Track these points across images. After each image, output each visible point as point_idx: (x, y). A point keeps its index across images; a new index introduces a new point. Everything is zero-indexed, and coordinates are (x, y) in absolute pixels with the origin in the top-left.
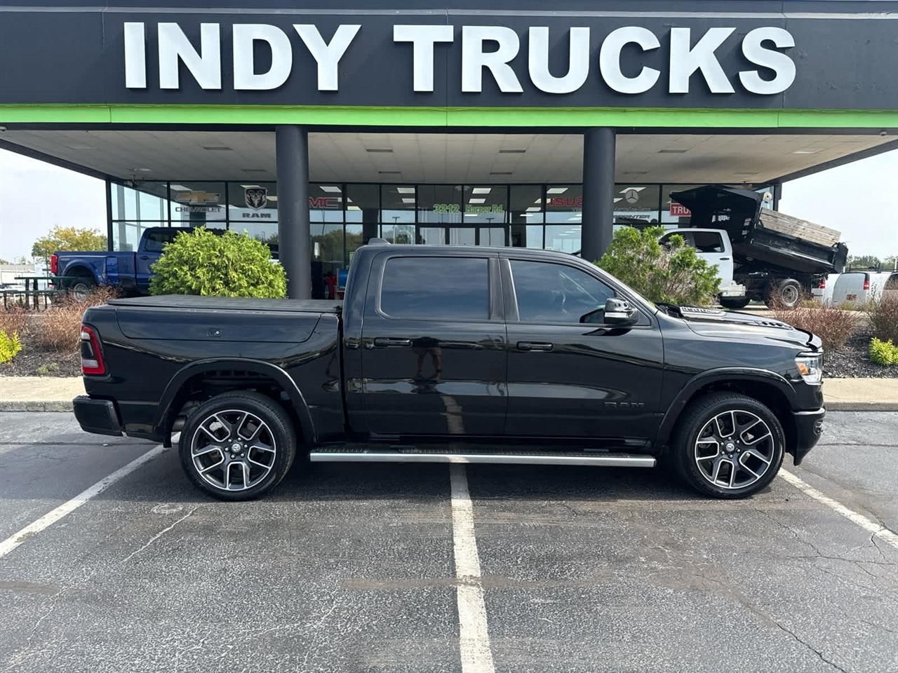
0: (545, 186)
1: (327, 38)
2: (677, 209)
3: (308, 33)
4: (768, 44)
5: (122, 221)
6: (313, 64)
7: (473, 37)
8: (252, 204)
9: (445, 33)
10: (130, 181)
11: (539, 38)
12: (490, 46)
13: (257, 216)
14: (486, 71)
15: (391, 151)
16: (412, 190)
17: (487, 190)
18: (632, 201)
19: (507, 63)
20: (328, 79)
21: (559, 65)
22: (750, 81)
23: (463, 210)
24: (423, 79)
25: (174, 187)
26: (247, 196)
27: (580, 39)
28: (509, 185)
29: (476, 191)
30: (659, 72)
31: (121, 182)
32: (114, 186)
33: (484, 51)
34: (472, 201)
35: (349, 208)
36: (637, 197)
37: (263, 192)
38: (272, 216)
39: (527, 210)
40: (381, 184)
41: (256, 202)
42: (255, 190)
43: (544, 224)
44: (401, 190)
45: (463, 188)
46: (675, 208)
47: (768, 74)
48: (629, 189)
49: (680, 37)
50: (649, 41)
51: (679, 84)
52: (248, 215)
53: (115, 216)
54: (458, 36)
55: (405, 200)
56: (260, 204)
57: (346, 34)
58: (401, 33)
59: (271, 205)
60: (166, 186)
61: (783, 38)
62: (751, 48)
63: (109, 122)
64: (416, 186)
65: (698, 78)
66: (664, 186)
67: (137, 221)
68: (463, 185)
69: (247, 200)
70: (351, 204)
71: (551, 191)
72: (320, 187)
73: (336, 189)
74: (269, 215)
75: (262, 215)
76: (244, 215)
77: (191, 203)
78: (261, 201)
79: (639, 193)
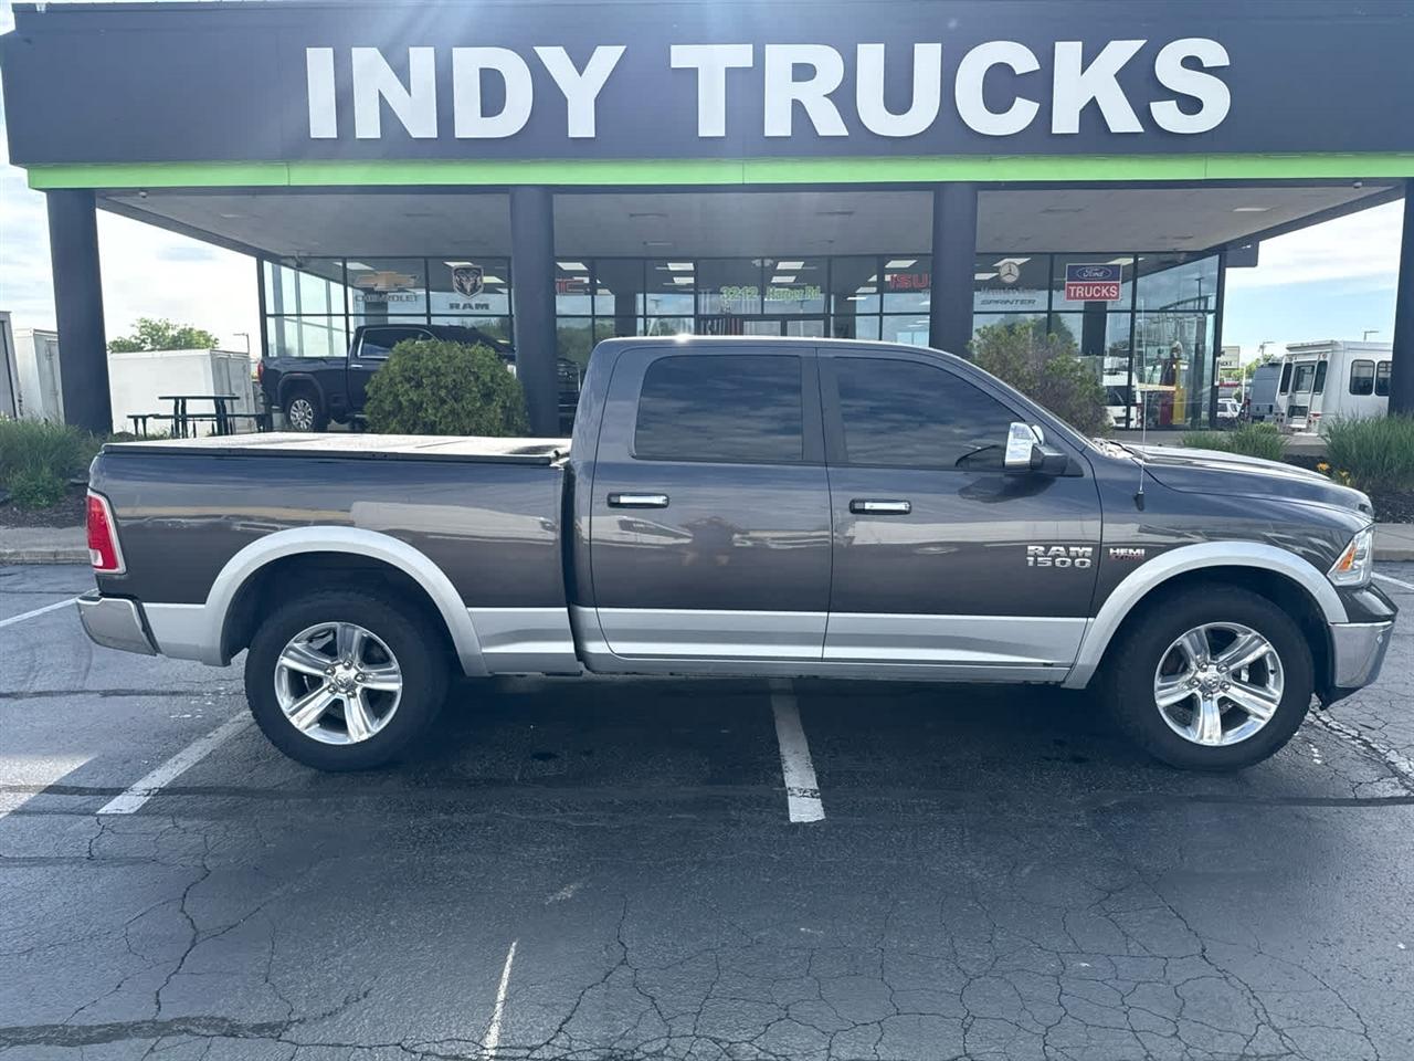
0: (883, 259)
1: (581, 68)
2: (1075, 290)
3: (555, 59)
4: (1192, 63)
5: (279, 315)
6: (562, 102)
7: (780, 59)
8: (462, 289)
9: (742, 56)
10: (293, 257)
11: (871, 59)
12: (803, 72)
13: (471, 307)
14: (798, 108)
15: (665, 215)
16: (690, 266)
17: (798, 265)
18: (1010, 279)
19: (826, 96)
20: (582, 123)
21: (898, 97)
22: (1167, 115)
23: (763, 293)
24: (712, 123)
25: (350, 266)
26: (455, 278)
27: (927, 58)
28: (830, 258)
29: (782, 266)
30: (1037, 105)
31: (278, 260)
32: (268, 266)
33: (795, 79)
34: (776, 280)
35: (599, 291)
36: (1016, 272)
37: (478, 273)
38: (490, 307)
39: (858, 291)
40: (646, 259)
41: (468, 287)
42: (467, 269)
43: (881, 314)
44: (673, 267)
45: (763, 262)
46: (1072, 288)
47: (1191, 105)
48: (1006, 260)
49: (1068, 53)
50: (1022, 60)
51: (1066, 121)
52: (457, 306)
53: (270, 309)
54: (759, 58)
55: (678, 281)
56: (475, 289)
57: (606, 59)
58: (681, 56)
59: (491, 289)
60: (341, 264)
61: (1214, 53)
62: (1168, 68)
63: (286, 184)
64: (695, 260)
65: (1092, 112)
66: (1056, 256)
67: (297, 315)
68: (763, 258)
69: (455, 285)
70: (602, 287)
71: (892, 264)
72: (560, 264)
73: (580, 266)
74: (486, 306)
75: (477, 306)
76: (452, 306)
77: (376, 289)
78: (476, 283)
79: (1019, 266)
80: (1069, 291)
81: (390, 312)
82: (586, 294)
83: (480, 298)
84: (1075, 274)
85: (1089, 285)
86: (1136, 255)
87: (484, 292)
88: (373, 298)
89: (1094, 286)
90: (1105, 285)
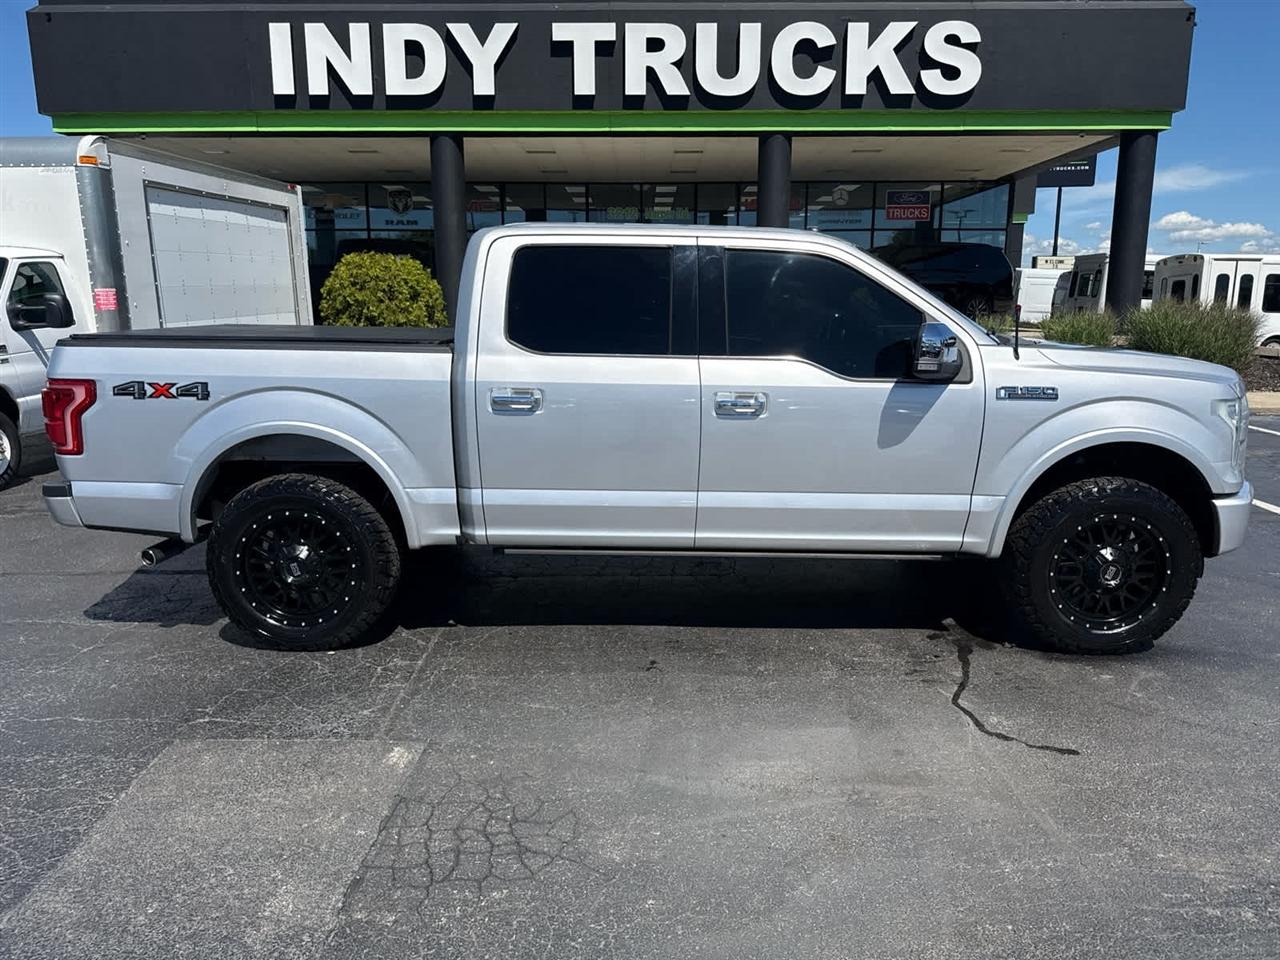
0: (739, 185)
1: (483, 39)
2: (893, 212)
3: (462, 32)
4: (952, 40)
6: (468, 67)
7: (637, 34)
8: (396, 208)
9: (607, 31)
11: (707, 34)
12: (655, 45)
13: (403, 224)
14: (651, 74)
15: (554, 152)
16: (582, 189)
17: (673, 189)
18: (841, 203)
19: (673, 64)
20: (484, 84)
21: (728, 65)
22: (933, 81)
23: (642, 213)
24: (585, 83)
26: (390, 199)
27: (750, 35)
28: (696, 184)
29: (659, 189)
30: (835, 72)
33: (648, 50)
35: (508, 208)
36: (846, 198)
37: (408, 194)
38: (419, 222)
40: (545, 183)
41: (401, 207)
42: (400, 193)
44: (569, 189)
45: (641, 187)
46: (891, 211)
47: (951, 73)
48: (839, 187)
49: (858, 31)
50: (824, 37)
51: (856, 85)
52: (392, 222)
54: (621, 33)
55: (576, 200)
56: (406, 208)
57: (502, 33)
58: (561, 32)
59: (420, 206)
61: (969, 33)
62: (934, 44)
63: (255, 129)
64: (586, 184)
65: (876, 78)
66: (878, 184)
68: (641, 184)
69: (390, 205)
70: (509, 204)
72: (476, 187)
73: (494, 189)
74: (416, 223)
75: (409, 222)
76: (387, 222)
77: (326, 208)
78: (406, 204)
79: (850, 193)
80: (888, 212)
81: (337, 227)
82: (498, 210)
83: (412, 215)
84: (893, 198)
85: (905, 208)
86: (942, 183)
87: (414, 209)
88: (323, 216)
89: (909, 208)
90: (918, 208)
